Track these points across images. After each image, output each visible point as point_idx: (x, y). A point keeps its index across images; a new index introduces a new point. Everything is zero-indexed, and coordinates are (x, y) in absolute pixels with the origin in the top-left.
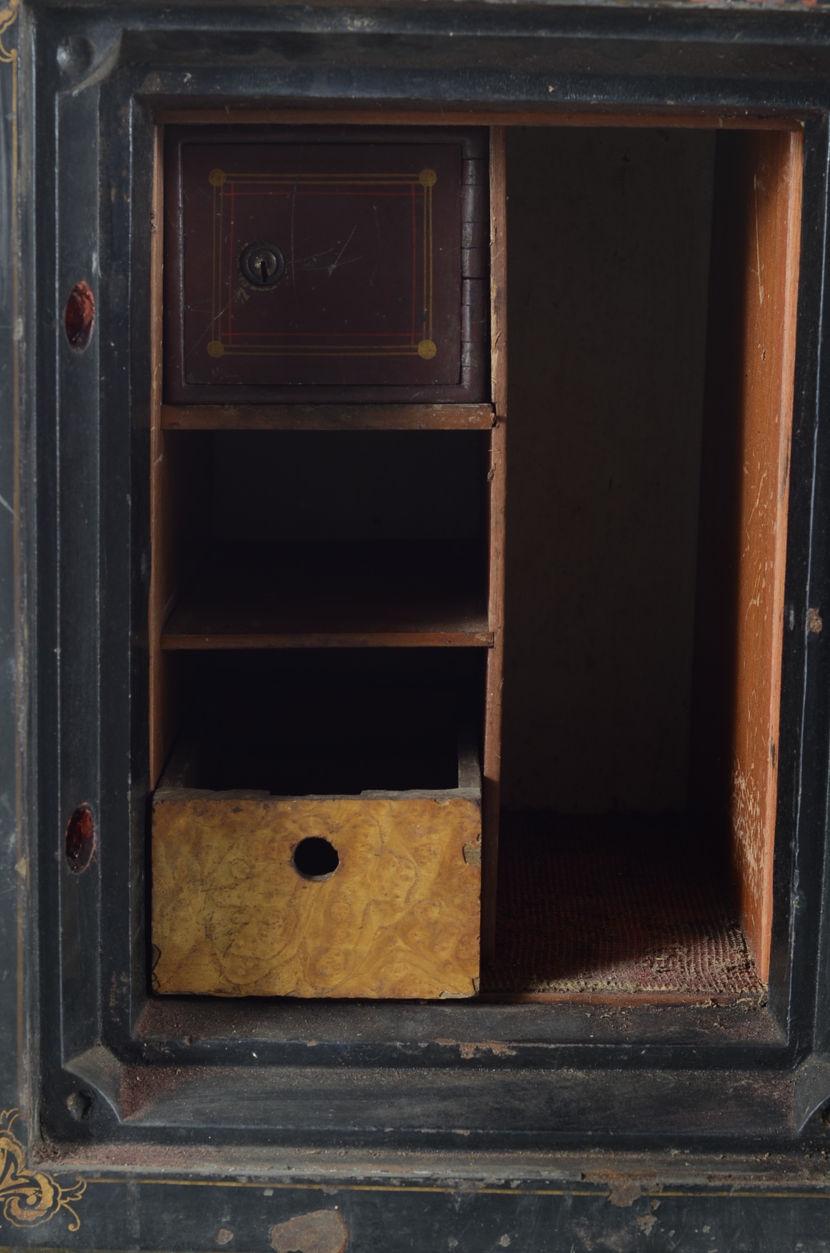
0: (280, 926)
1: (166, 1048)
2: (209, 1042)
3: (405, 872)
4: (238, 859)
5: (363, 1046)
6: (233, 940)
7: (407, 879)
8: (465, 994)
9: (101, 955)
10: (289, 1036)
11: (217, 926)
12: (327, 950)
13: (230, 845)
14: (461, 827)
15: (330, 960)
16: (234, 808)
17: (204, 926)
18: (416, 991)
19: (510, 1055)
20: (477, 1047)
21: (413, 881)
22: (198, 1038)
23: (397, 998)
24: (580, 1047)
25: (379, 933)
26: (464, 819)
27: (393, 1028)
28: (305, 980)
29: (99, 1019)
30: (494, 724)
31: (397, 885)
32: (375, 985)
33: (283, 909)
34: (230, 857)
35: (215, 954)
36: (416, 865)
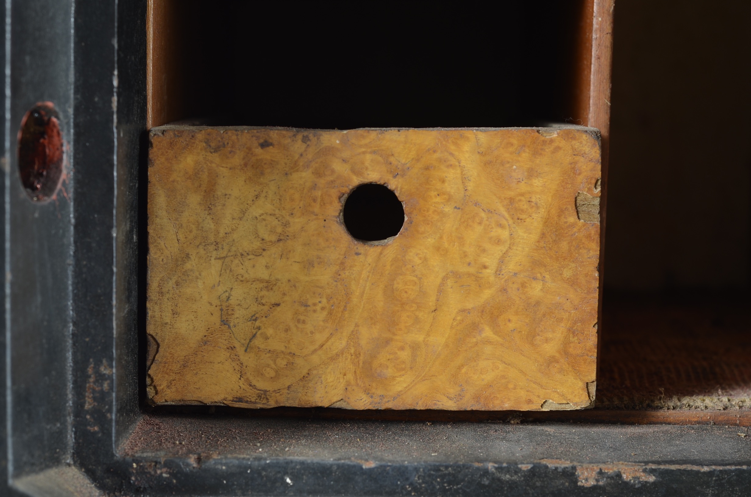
0: (323, 309)
1: (164, 470)
2: (224, 461)
3: (497, 232)
4: (266, 213)
5: (442, 468)
6: (259, 328)
7: (498, 241)
8: (576, 404)
9: (73, 334)
10: (337, 456)
11: (236, 308)
12: (388, 342)
13: (256, 193)
14: (573, 168)
15: (392, 357)
16: (262, 141)
17: (218, 308)
18: (509, 400)
19: (646, 482)
20: (601, 470)
21: (507, 245)
22: (208, 457)
23: (483, 409)
24: (744, 470)
25: (459, 318)
26: (577, 158)
27: (481, 448)
28: (357, 385)
29: (70, 427)
30: (603, 59)
31: (484, 251)
32: (453, 391)
33: (328, 284)
34: (256, 211)
35: (233, 348)
36: (511, 222)
